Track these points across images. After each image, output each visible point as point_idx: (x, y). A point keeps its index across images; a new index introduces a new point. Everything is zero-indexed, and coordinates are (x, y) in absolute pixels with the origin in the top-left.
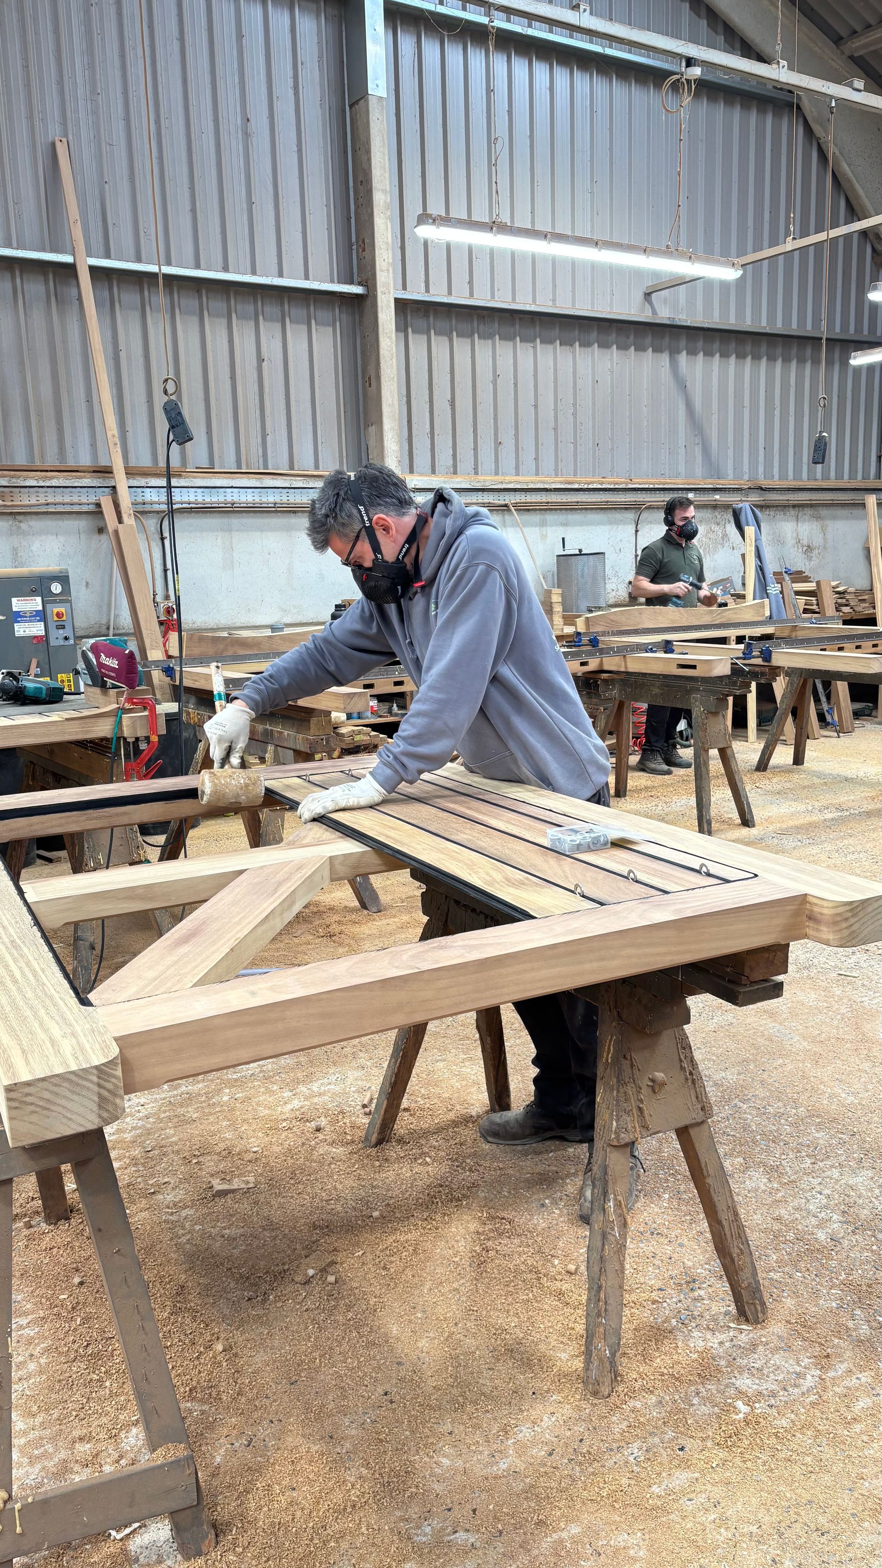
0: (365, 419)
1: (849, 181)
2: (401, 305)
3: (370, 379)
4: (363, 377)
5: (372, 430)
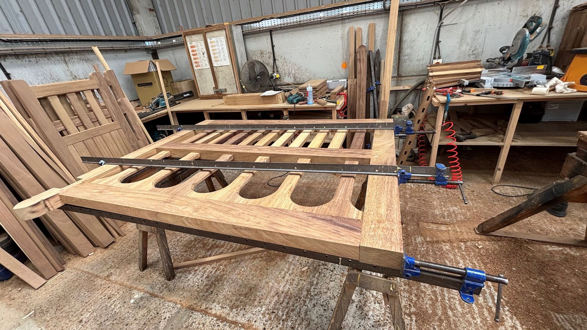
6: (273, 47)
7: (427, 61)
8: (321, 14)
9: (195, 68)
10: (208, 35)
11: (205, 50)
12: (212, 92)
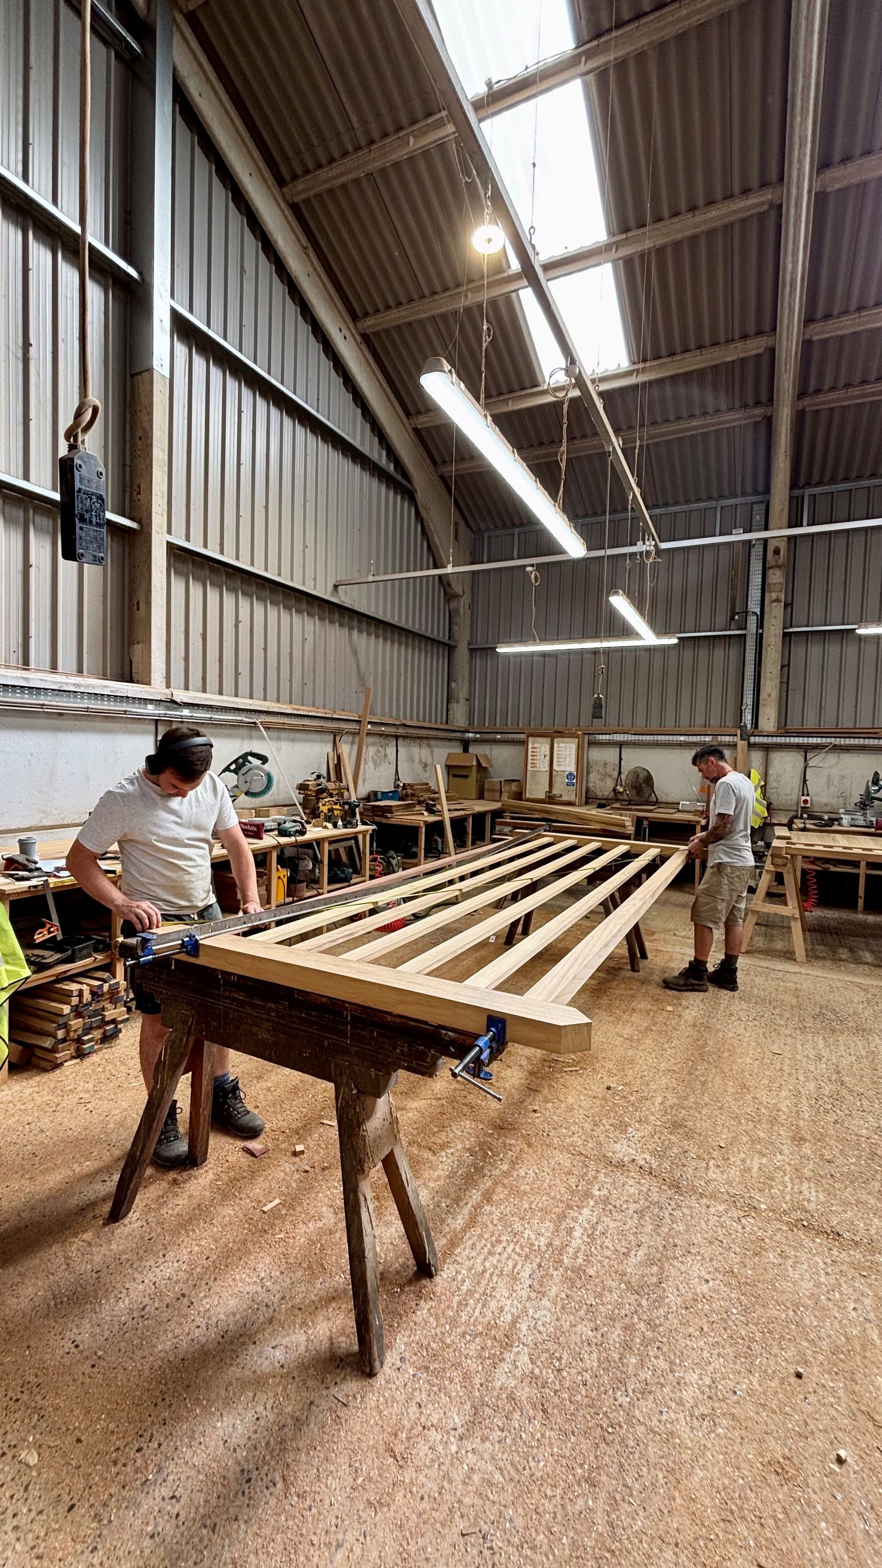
0: (129, 637)
1: (437, 547)
2: (171, 548)
3: (138, 603)
4: (131, 600)
5: (138, 648)
6: (621, 759)
7: (794, 797)
8: (682, 738)
9: (529, 768)
10: (556, 740)
11: (548, 753)
12: (542, 796)
